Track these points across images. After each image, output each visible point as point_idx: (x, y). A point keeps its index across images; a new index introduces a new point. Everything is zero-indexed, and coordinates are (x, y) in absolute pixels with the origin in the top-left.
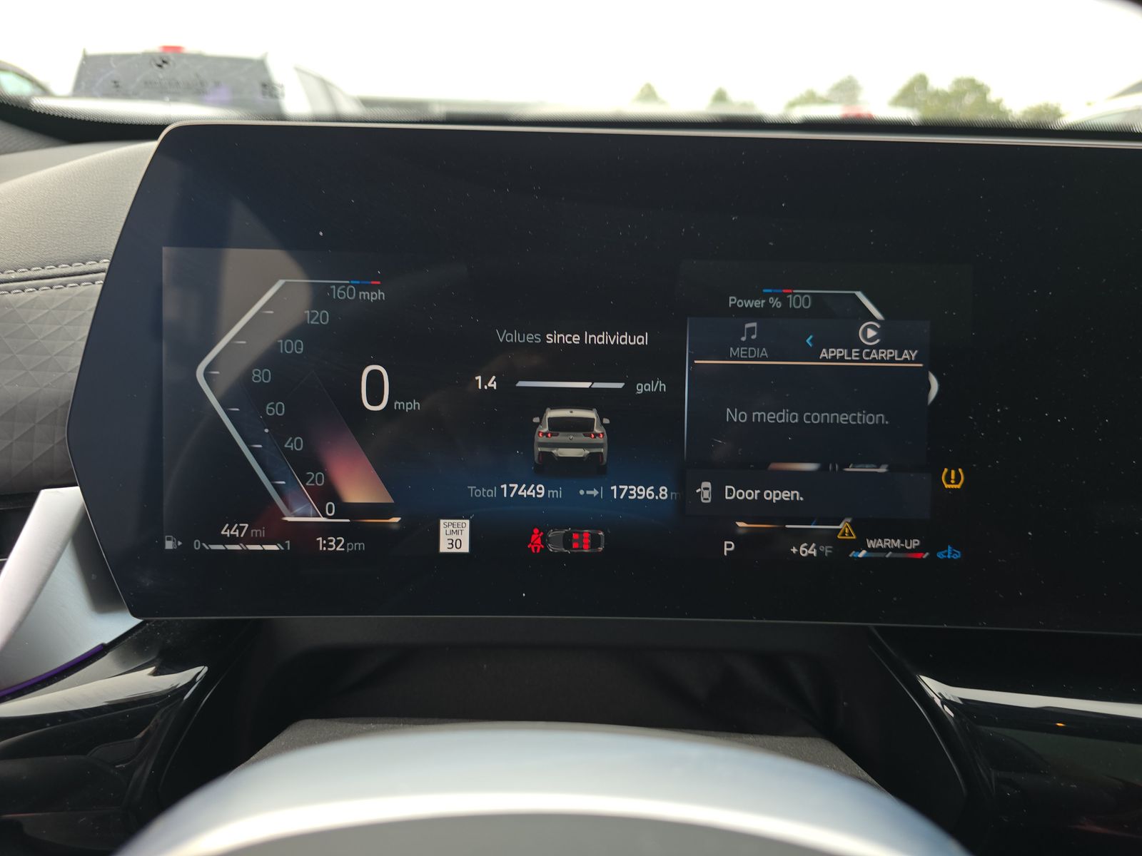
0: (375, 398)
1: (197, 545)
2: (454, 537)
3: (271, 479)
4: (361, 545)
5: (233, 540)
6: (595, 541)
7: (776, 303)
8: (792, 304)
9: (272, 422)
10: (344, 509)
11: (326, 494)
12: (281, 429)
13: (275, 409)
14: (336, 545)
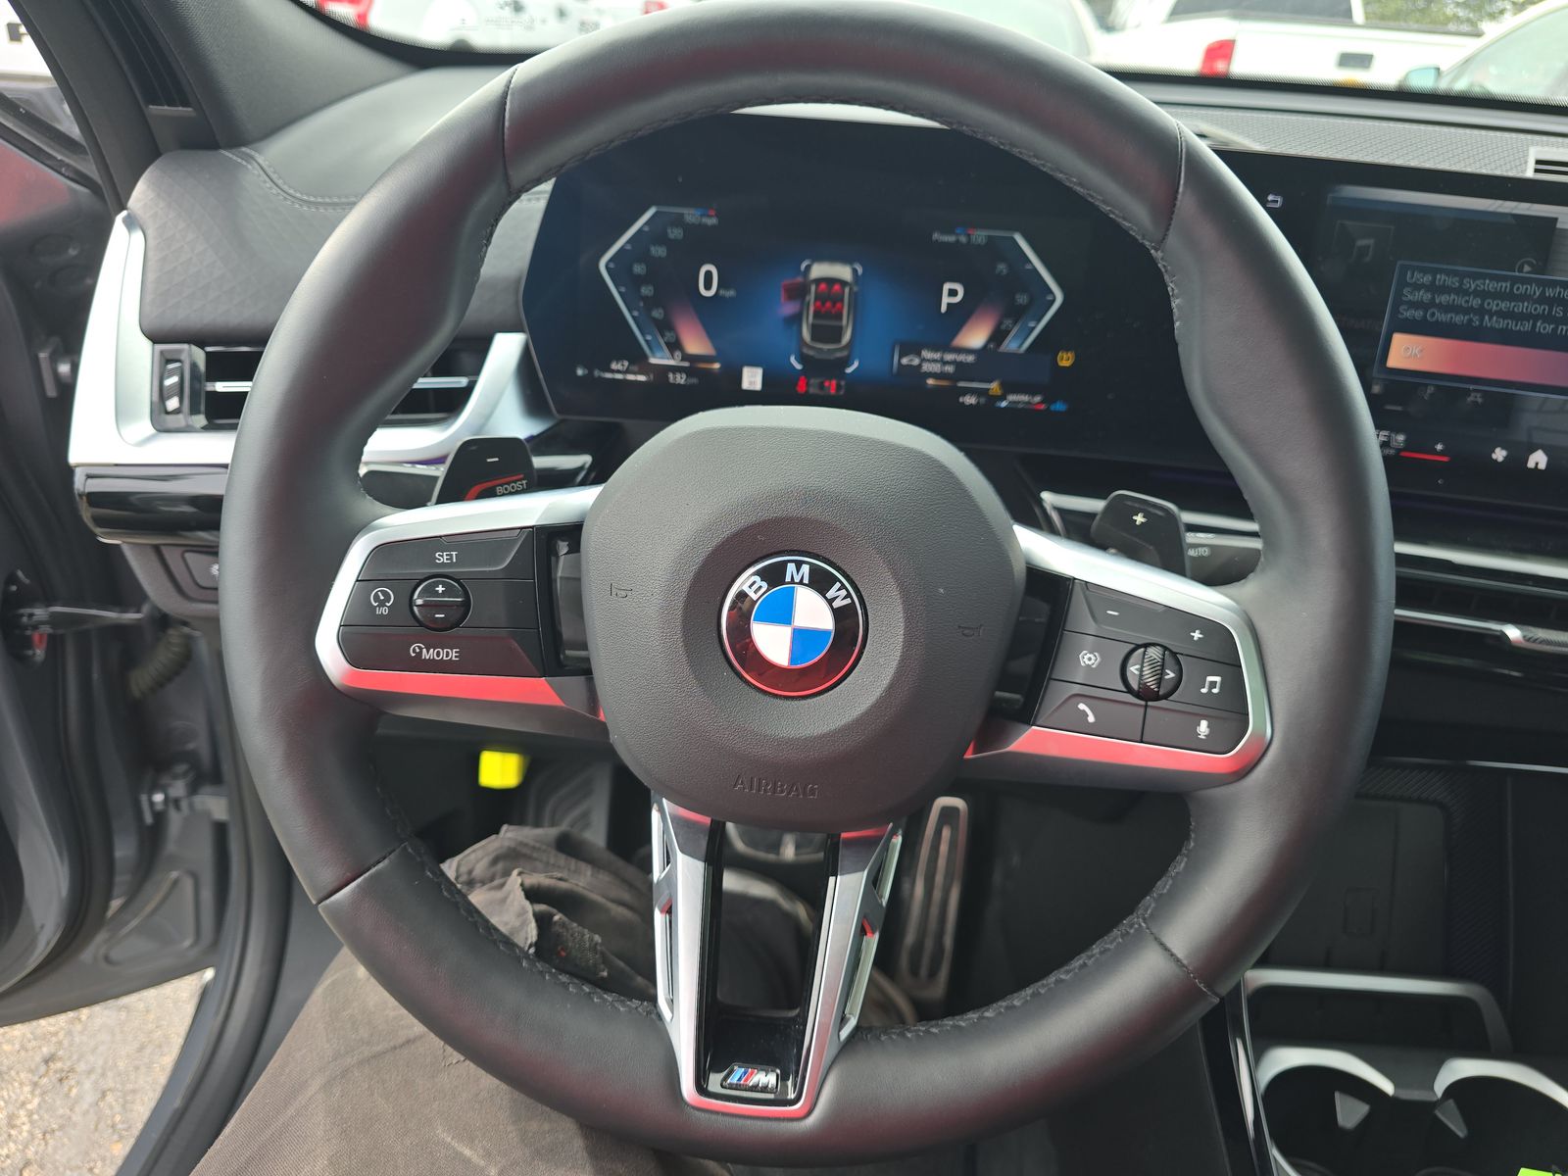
0: (708, 286)
1: (597, 373)
2: (753, 380)
3: (643, 334)
4: (694, 381)
5: (618, 372)
6: (839, 387)
7: (963, 239)
8: (973, 238)
9: (645, 299)
10: (686, 357)
11: (675, 346)
12: (650, 303)
13: (647, 291)
14: (680, 379)
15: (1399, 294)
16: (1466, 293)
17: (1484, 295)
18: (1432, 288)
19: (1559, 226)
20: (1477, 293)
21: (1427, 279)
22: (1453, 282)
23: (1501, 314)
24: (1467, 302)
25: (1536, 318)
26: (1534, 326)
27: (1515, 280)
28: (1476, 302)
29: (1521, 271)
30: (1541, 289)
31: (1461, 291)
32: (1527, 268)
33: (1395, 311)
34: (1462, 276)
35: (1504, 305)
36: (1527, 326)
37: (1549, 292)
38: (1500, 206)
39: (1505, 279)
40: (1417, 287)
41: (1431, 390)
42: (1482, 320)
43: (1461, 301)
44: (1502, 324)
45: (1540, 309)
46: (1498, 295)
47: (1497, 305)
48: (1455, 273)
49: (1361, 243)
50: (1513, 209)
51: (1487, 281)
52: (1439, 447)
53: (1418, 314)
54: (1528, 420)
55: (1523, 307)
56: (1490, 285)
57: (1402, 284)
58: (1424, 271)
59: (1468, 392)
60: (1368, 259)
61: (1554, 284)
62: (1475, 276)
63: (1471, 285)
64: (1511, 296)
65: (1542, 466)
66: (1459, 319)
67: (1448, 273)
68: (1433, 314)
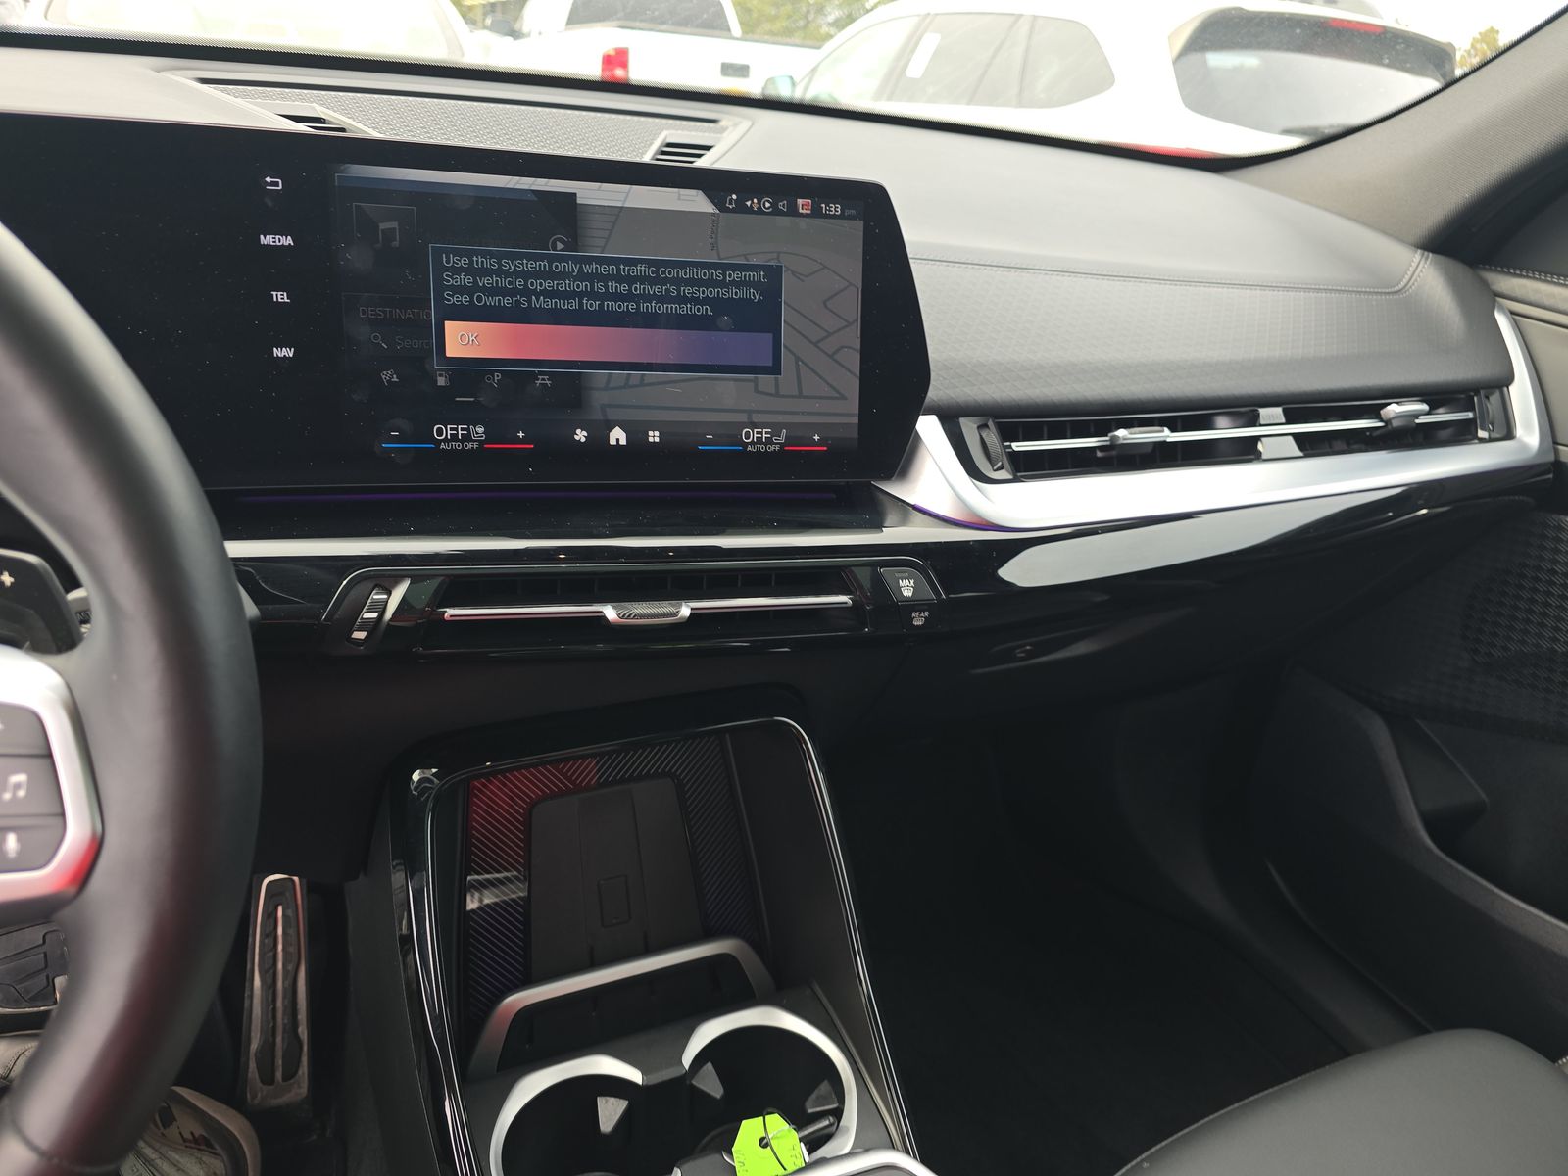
15: (439, 280)
16: (507, 274)
17: (525, 275)
18: (470, 270)
19: (579, 201)
20: (518, 274)
21: (464, 262)
22: (491, 263)
23: (550, 294)
24: (510, 283)
25: (581, 295)
26: (581, 304)
27: (551, 259)
28: (519, 283)
29: (554, 249)
30: (578, 266)
31: (499, 272)
32: (560, 246)
33: (439, 298)
34: (499, 256)
35: (547, 285)
36: (574, 304)
37: (587, 269)
38: (518, 183)
39: (541, 257)
40: (457, 271)
41: (497, 377)
42: (529, 302)
43: (503, 283)
44: (550, 304)
45: (583, 286)
46: (538, 275)
47: (541, 285)
48: (492, 254)
49: (383, 226)
50: (531, 185)
51: (525, 261)
52: (521, 435)
53: (465, 299)
54: (599, 398)
55: (565, 285)
56: (530, 265)
57: (440, 269)
58: (459, 253)
59: (535, 376)
60: (396, 244)
61: (589, 260)
62: (513, 256)
63: (510, 265)
64: (550, 275)
65: (623, 442)
66: (506, 301)
67: (484, 254)
68: (480, 299)
